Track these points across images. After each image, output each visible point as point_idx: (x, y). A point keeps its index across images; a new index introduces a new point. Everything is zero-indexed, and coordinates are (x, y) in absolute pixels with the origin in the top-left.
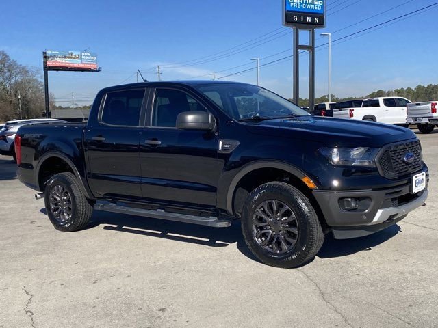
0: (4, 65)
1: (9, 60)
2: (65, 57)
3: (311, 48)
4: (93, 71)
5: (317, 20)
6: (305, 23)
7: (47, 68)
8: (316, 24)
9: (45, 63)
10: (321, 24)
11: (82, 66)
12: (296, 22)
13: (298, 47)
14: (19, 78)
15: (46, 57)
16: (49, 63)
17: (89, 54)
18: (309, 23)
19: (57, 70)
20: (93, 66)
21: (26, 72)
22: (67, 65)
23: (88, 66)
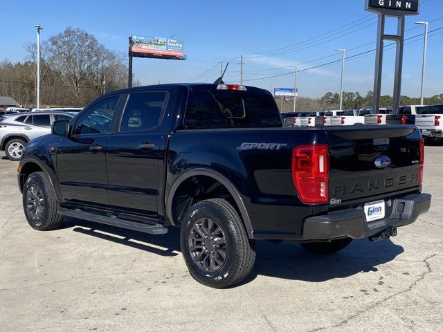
0: (92, 49)
1: (97, 44)
2: (151, 43)
3: (399, 38)
4: (178, 59)
5: (408, 5)
6: (394, 8)
7: (132, 54)
8: (408, 9)
9: (130, 48)
10: (414, 10)
11: (167, 53)
12: (381, 7)
13: (383, 37)
14: (107, 63)
15: (131, 42)
16: (134, 49)
17: (175, 41)
18: (398, 9)
19: (142, 57)
20: (178, 54)
21: (113, 58)
22: (151, 52)
23: (173, 53)
